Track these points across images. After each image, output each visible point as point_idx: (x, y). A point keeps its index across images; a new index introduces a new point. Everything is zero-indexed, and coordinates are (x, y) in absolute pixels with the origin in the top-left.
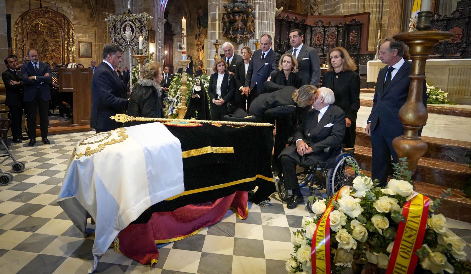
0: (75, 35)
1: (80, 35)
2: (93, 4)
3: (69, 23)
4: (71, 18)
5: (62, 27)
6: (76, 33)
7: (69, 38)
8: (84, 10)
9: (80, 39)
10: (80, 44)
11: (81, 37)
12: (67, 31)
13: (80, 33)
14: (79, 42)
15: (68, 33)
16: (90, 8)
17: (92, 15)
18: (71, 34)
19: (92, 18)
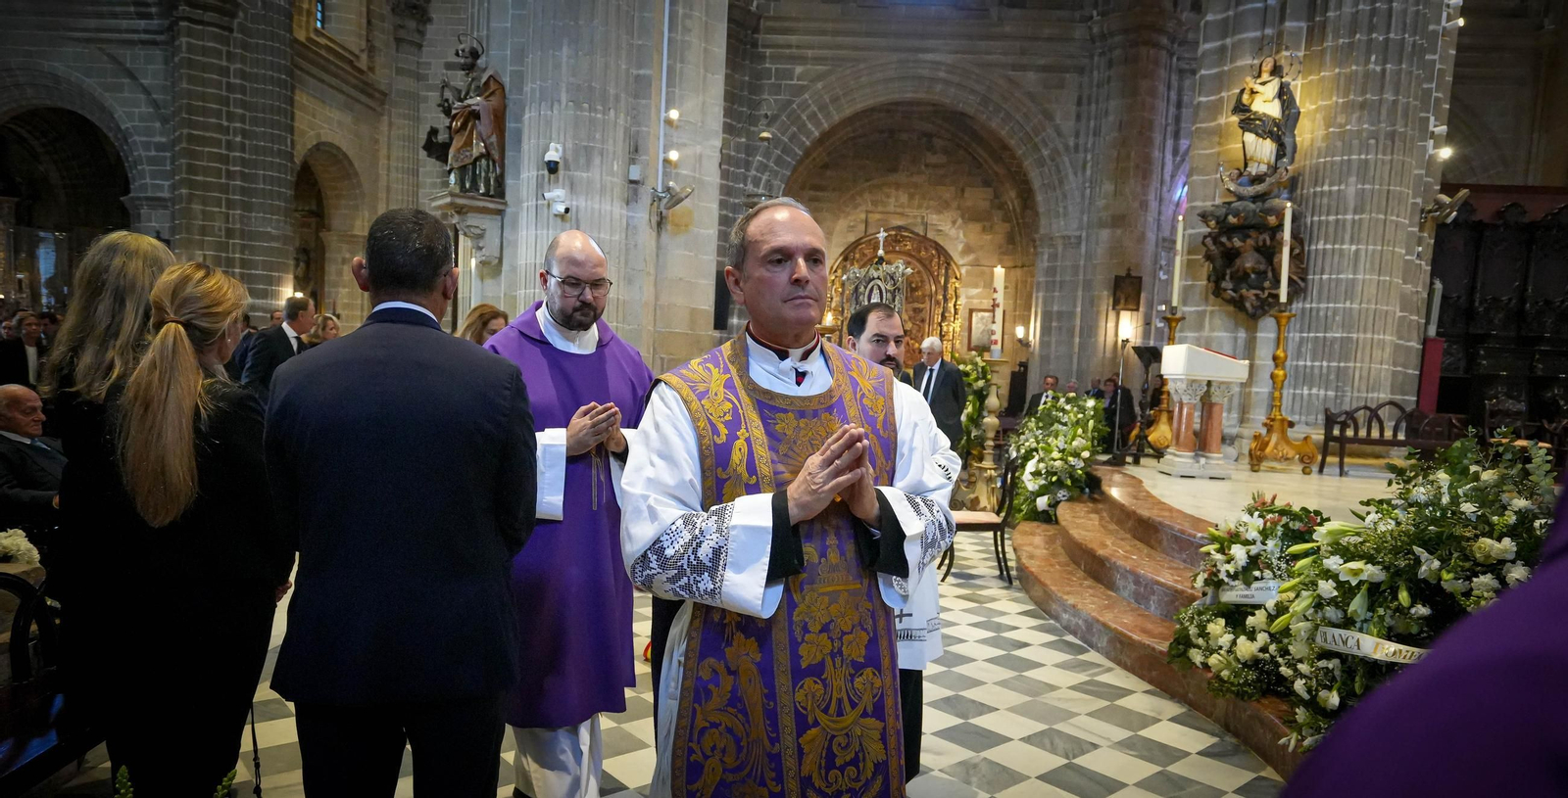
0: (962, 292)
1: (974, 291)
2: (1014, 209)
3: (948, 261)
4: (955, 250)
5: (932, 274)
6: (967, 286)
7: (946, 300)
8: (991, 227)
9: (975, 301)
10: (974, 314)
11: (977, 296)
12: (942, 282)
13: (976, 286)
14: (971, 311)
15: (945, 288)
16: (1006, 219)
17: (1011, 239)
18: (951, 291)
19: (1011, 247)
